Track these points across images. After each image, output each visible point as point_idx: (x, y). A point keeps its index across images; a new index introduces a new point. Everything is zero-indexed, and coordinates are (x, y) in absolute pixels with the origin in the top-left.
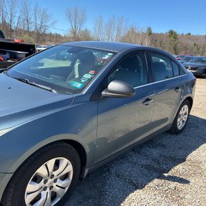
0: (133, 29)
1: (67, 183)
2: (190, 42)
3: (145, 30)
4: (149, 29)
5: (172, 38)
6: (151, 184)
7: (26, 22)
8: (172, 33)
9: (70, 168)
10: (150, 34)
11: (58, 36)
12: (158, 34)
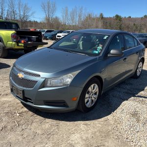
0: (89, 15)
1: (96, 96)
2: (131, 23)
3: (98, 16)
4: (101, 15)
5: (118, 20)
6: (130, 99)
7: (12, 13)
8: (117, 16)
9: (98, 90)
10: (102, 18)
11: (36, 23)
12: (108, 18)
